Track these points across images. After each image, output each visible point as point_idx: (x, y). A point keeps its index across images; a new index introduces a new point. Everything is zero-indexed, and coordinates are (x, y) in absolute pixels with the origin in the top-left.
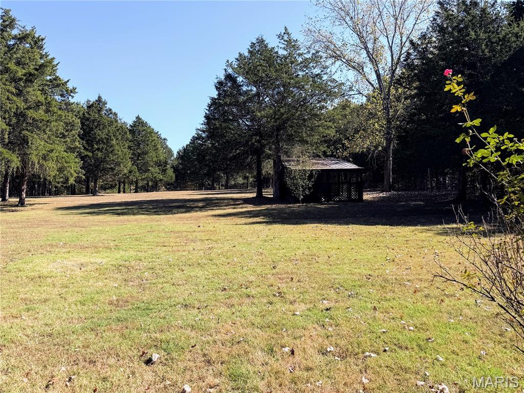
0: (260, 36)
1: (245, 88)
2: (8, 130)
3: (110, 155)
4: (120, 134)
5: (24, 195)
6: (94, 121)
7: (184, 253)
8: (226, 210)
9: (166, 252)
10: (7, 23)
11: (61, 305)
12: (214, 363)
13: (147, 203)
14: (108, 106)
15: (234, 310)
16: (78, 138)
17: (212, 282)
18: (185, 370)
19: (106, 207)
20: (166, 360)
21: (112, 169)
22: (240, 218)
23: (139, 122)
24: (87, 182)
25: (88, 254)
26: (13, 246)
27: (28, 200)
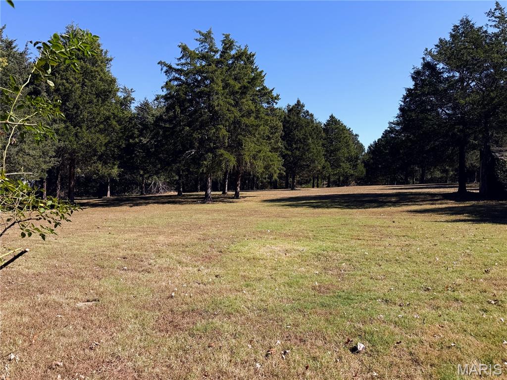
0: (465, 17)
1: (445, 75)
2: (228, 135)
3: (306, 153)
4: (315, 133)
5: (239, 189)
6: (293, 123)
7: (380, 248)
8: (423, 206)
9: (361, 245)
10: (227, 46)
11: (272, 285)
12: (422, 363)
13: (340, 198)
14: (305, 109)
15: (440, 313)
16: (280, 139)
17: (412, 280)
18: (392, 365)
19: (303, 200)
20: (371, 351)
21: (308, 166)
22: (440, 214)
23: (333, 121)
24: (287, 177)
25: (291, 242)
26: (233, 231)
27: (242, 194)
